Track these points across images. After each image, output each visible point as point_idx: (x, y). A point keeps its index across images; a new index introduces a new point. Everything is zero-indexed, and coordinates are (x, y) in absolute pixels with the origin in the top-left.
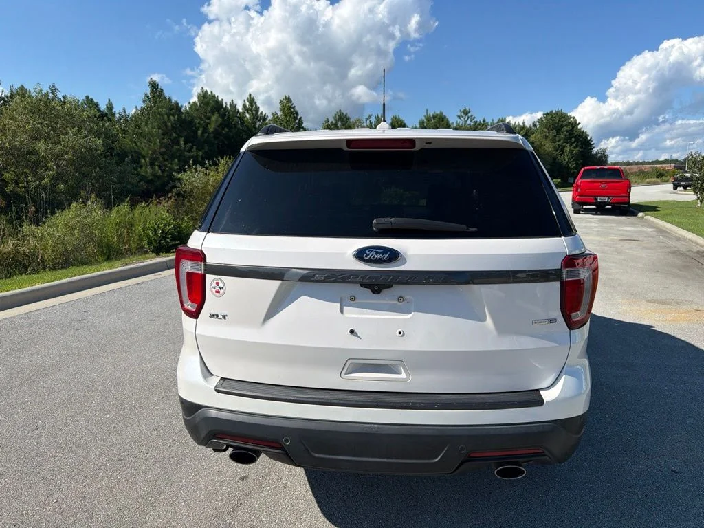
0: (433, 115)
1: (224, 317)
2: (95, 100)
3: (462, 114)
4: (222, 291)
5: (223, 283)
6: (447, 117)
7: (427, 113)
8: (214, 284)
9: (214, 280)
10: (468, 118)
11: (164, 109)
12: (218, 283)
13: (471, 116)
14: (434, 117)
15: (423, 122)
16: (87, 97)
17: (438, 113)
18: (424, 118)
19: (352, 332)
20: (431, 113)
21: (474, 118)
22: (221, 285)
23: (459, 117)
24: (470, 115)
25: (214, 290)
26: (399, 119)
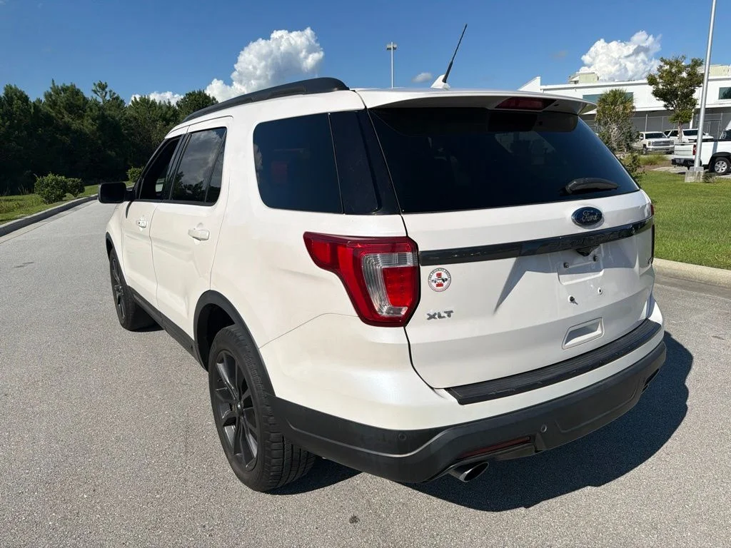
0: (62, 87)
1: (449, 313)
3: (98, 88)
4: (445, 284)
5: (447, 272)
6: (81, 91)
7: (54, 84)
8: (434, 277)
9: (433, 272)
10: (106, 93)
12: (439, 275)
13: (110, 91)
14: (65, 90)
15: (51, 95)
17: (69, 85)
18: (50, 90)
19: (572, 299)
20: (59, 84)
21: (114, 94)
22: (444, 276)
23: (95, 92)
24: (107, 90)
25: (434, 285)
26: (16, 89)
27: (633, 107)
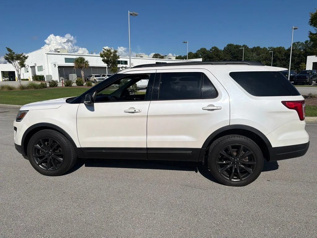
27: (89, 65)
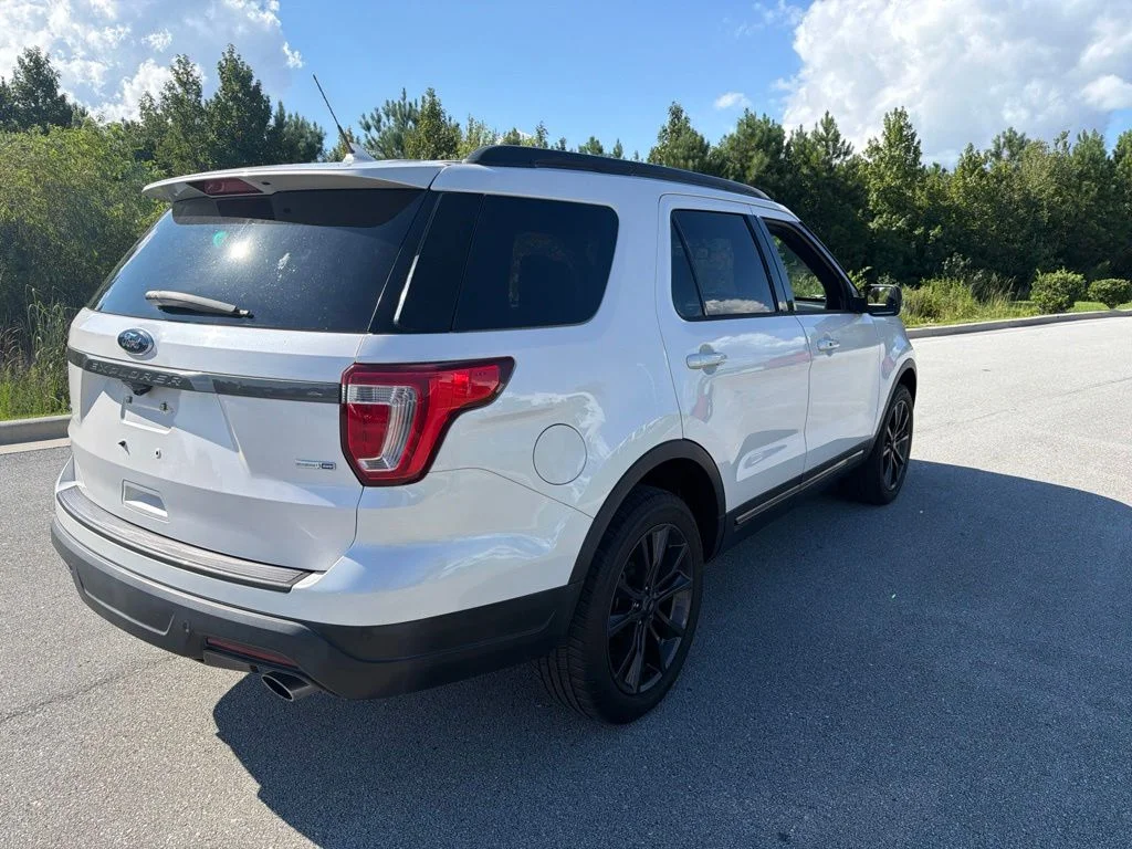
2: (601, 144)
11: (681, 150)
16: (592, 139)
19: (123, 444)
